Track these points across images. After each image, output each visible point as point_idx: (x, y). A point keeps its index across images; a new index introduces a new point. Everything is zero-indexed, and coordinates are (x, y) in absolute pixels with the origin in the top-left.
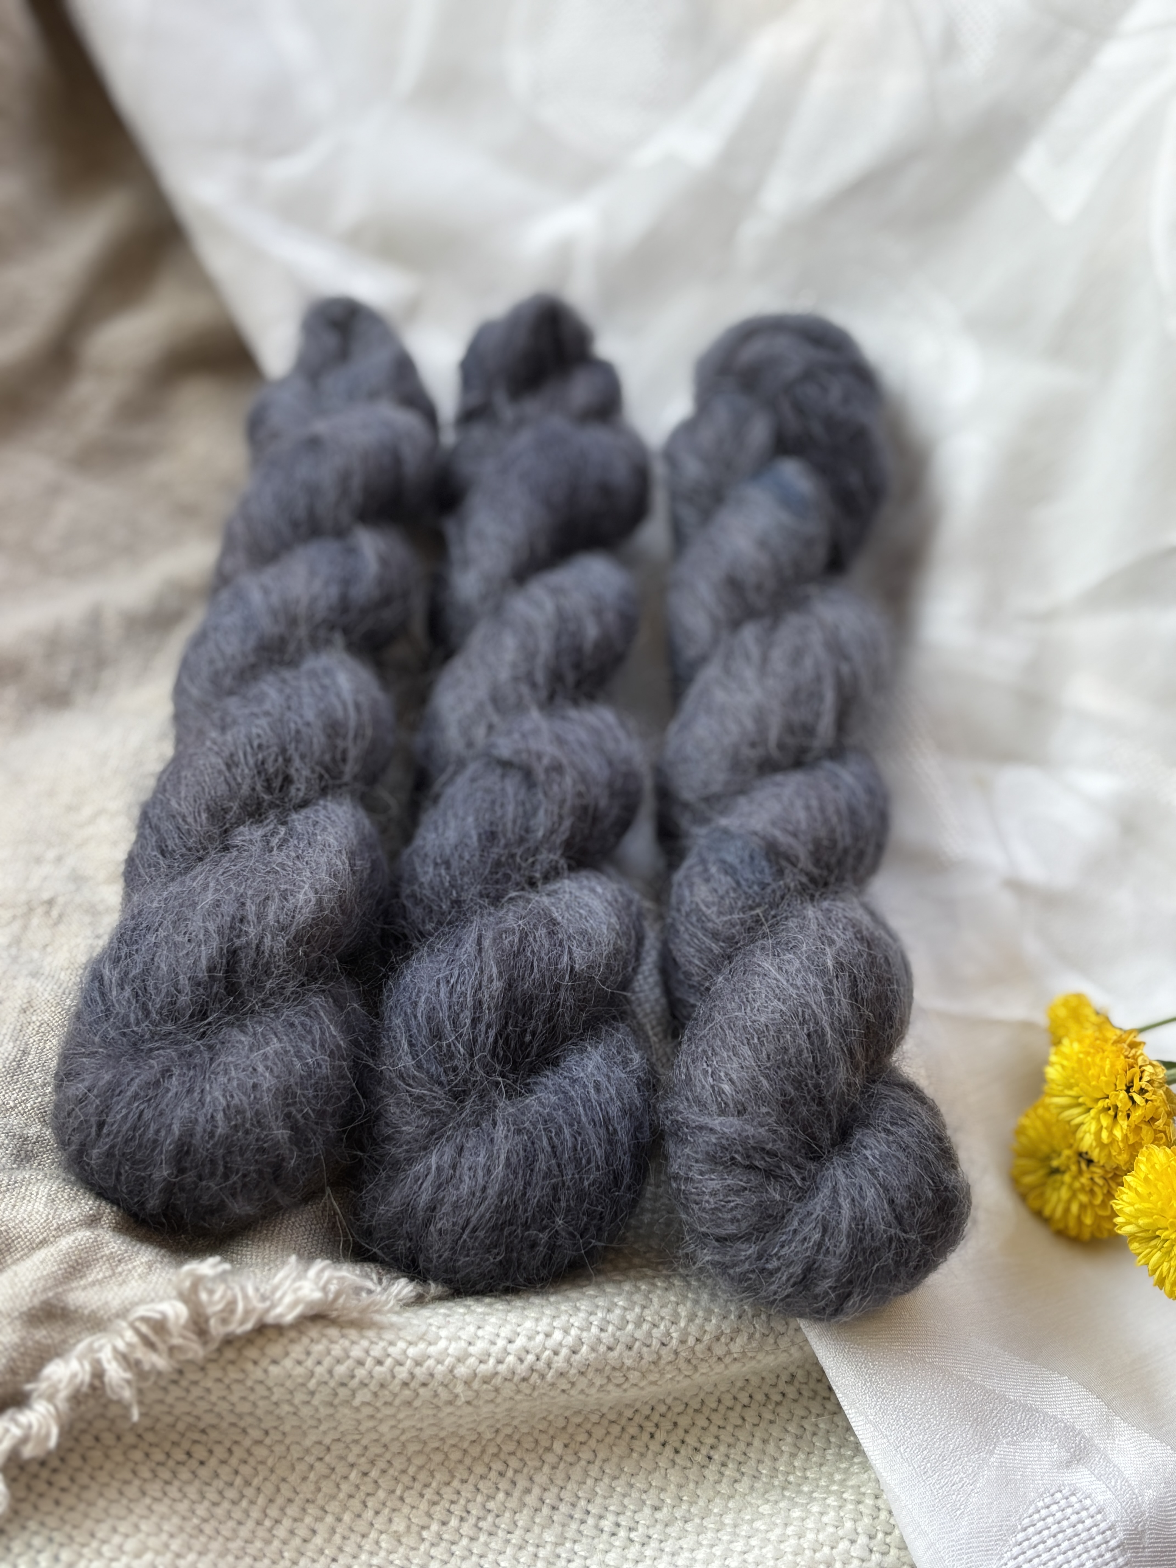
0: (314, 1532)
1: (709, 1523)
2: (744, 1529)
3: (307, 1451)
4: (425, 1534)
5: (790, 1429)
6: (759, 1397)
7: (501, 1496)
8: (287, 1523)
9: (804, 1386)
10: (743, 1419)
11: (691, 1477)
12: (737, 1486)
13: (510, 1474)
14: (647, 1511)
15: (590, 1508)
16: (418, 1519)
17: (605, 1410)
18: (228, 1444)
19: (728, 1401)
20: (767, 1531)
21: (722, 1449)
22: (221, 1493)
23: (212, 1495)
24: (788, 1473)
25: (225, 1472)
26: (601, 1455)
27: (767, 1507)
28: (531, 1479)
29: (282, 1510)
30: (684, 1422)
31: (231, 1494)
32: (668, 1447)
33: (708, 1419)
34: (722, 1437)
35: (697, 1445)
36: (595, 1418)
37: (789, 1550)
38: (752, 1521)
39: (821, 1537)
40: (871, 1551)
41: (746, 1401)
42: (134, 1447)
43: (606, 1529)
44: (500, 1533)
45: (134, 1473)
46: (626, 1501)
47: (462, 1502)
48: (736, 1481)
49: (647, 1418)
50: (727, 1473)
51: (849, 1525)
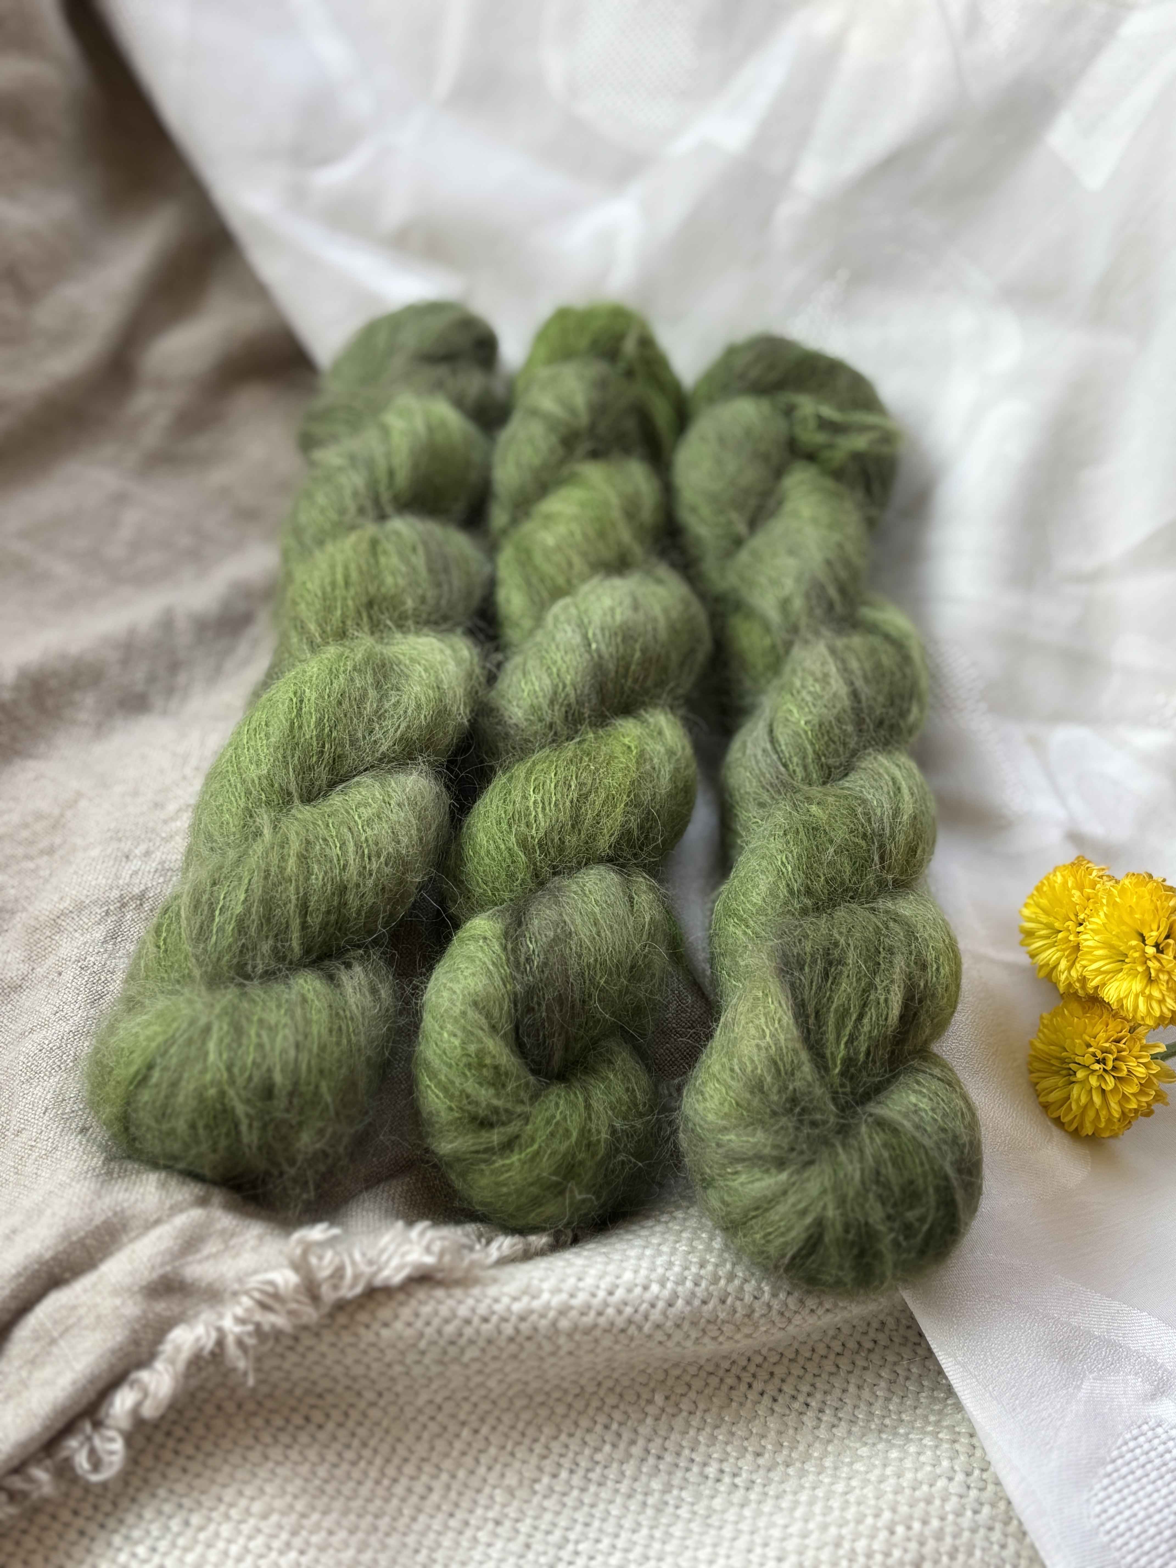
0: (430, 1489)
1: (810, 1467)
2: (844, 1471)
3: (420, 1411)
4: (537, 1487)
5: (883, 1374)
6: (852, 1345)
7: (607, 1448)
8: (404, 1481)
9: (895, 1333)
10: (838, 1366)
11: (790, 1423)
12: (834, 1430)
13: (615, 1426)
14: (749, 1457)
15: (694, 1456)
16: (529, 1472)
17: (702, 1362)
18: (343, 1407)
19: (821, 1350)
20: (867, 1473)
21: (819, 1396)
22: (340, 1455)
23: (331, 1457)
24: (884, 1417)
25: (342, 1434)
26: (702, 1406)
27: (865, 1449)
28: (635, 1431)
29: (399, 1469)
30: (780, 1371)
31: (349, 1455)
32: (765, 1396)
33: (803, 1368)
34: (818, 1385)
35: (794, 1393)
36: (693, 1370)
37: (888, 1489)
38: (851, 1464)
39: (920, 1475)
40: (969, 1487)
41: (839, 1349)
42: (255, 1414)
43: (711, 1476)
44: (610, 1484)
45: (256, 1438)
46: (729, 1449)
47: (571, 1455)
48: (833, 1426)
49: (744, 1368)
50: (825, 1418)
51: (945, 1463)
